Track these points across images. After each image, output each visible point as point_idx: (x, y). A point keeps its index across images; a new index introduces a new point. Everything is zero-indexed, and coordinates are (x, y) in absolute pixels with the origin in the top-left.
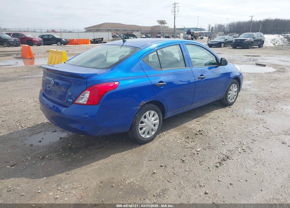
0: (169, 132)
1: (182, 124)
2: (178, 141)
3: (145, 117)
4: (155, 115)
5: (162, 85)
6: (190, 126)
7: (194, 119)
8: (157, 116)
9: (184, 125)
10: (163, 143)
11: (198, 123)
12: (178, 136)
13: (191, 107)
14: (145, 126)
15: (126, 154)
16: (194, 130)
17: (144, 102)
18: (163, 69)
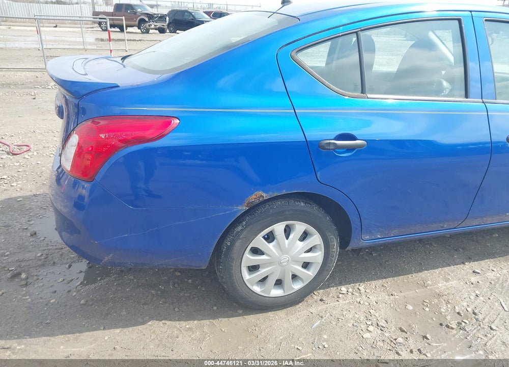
0: (362, 288)
1: (421, 270)
2: (367, 335)
3: (270, 238)
4: (311, 235)
5: (349, 149)
6: (441, 285)
7: (470, 259)
8: (316, 239)
9: (425, 274)
10: (318, 327)
11: (474, 279)
12: (381, 314)
13: (463, 224)
14: (267, 264)
15: (190, 329)
16: (448, 302)
17: (264, 195)
18: (369, 96)
